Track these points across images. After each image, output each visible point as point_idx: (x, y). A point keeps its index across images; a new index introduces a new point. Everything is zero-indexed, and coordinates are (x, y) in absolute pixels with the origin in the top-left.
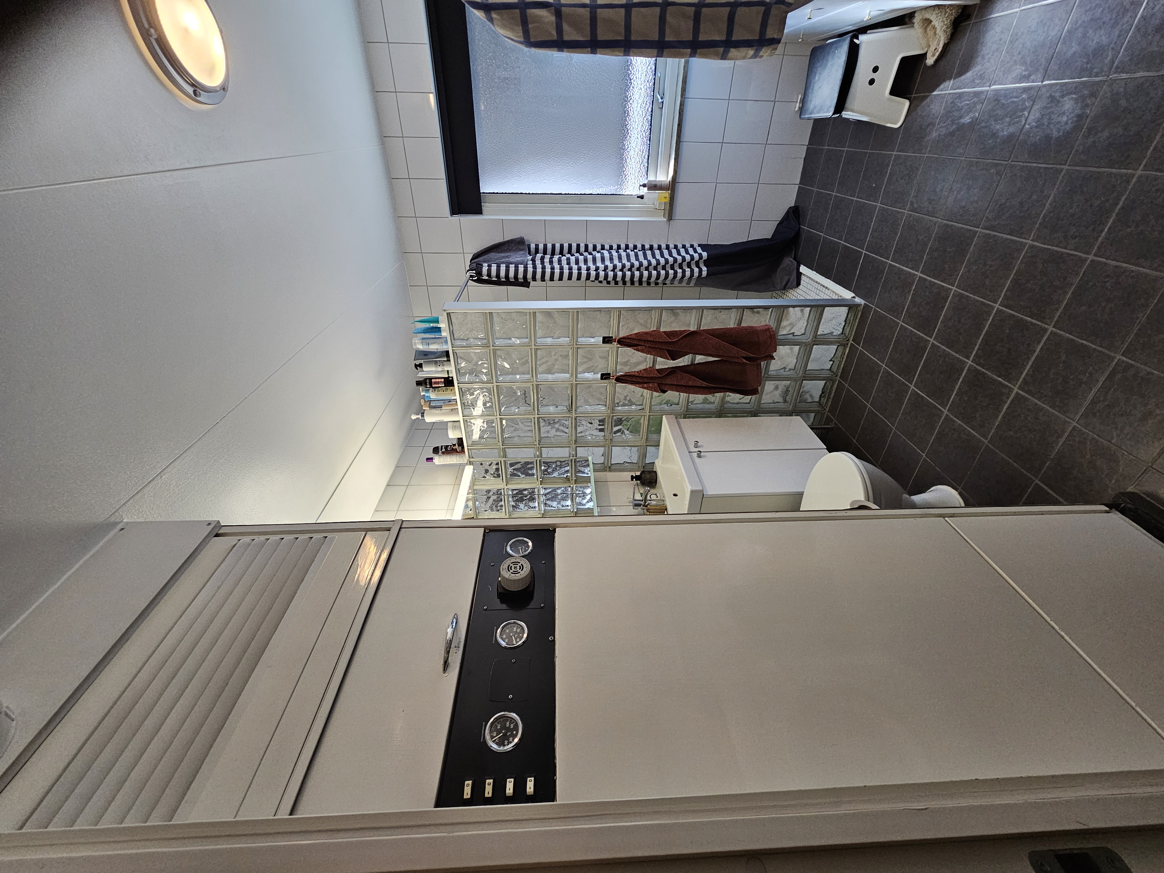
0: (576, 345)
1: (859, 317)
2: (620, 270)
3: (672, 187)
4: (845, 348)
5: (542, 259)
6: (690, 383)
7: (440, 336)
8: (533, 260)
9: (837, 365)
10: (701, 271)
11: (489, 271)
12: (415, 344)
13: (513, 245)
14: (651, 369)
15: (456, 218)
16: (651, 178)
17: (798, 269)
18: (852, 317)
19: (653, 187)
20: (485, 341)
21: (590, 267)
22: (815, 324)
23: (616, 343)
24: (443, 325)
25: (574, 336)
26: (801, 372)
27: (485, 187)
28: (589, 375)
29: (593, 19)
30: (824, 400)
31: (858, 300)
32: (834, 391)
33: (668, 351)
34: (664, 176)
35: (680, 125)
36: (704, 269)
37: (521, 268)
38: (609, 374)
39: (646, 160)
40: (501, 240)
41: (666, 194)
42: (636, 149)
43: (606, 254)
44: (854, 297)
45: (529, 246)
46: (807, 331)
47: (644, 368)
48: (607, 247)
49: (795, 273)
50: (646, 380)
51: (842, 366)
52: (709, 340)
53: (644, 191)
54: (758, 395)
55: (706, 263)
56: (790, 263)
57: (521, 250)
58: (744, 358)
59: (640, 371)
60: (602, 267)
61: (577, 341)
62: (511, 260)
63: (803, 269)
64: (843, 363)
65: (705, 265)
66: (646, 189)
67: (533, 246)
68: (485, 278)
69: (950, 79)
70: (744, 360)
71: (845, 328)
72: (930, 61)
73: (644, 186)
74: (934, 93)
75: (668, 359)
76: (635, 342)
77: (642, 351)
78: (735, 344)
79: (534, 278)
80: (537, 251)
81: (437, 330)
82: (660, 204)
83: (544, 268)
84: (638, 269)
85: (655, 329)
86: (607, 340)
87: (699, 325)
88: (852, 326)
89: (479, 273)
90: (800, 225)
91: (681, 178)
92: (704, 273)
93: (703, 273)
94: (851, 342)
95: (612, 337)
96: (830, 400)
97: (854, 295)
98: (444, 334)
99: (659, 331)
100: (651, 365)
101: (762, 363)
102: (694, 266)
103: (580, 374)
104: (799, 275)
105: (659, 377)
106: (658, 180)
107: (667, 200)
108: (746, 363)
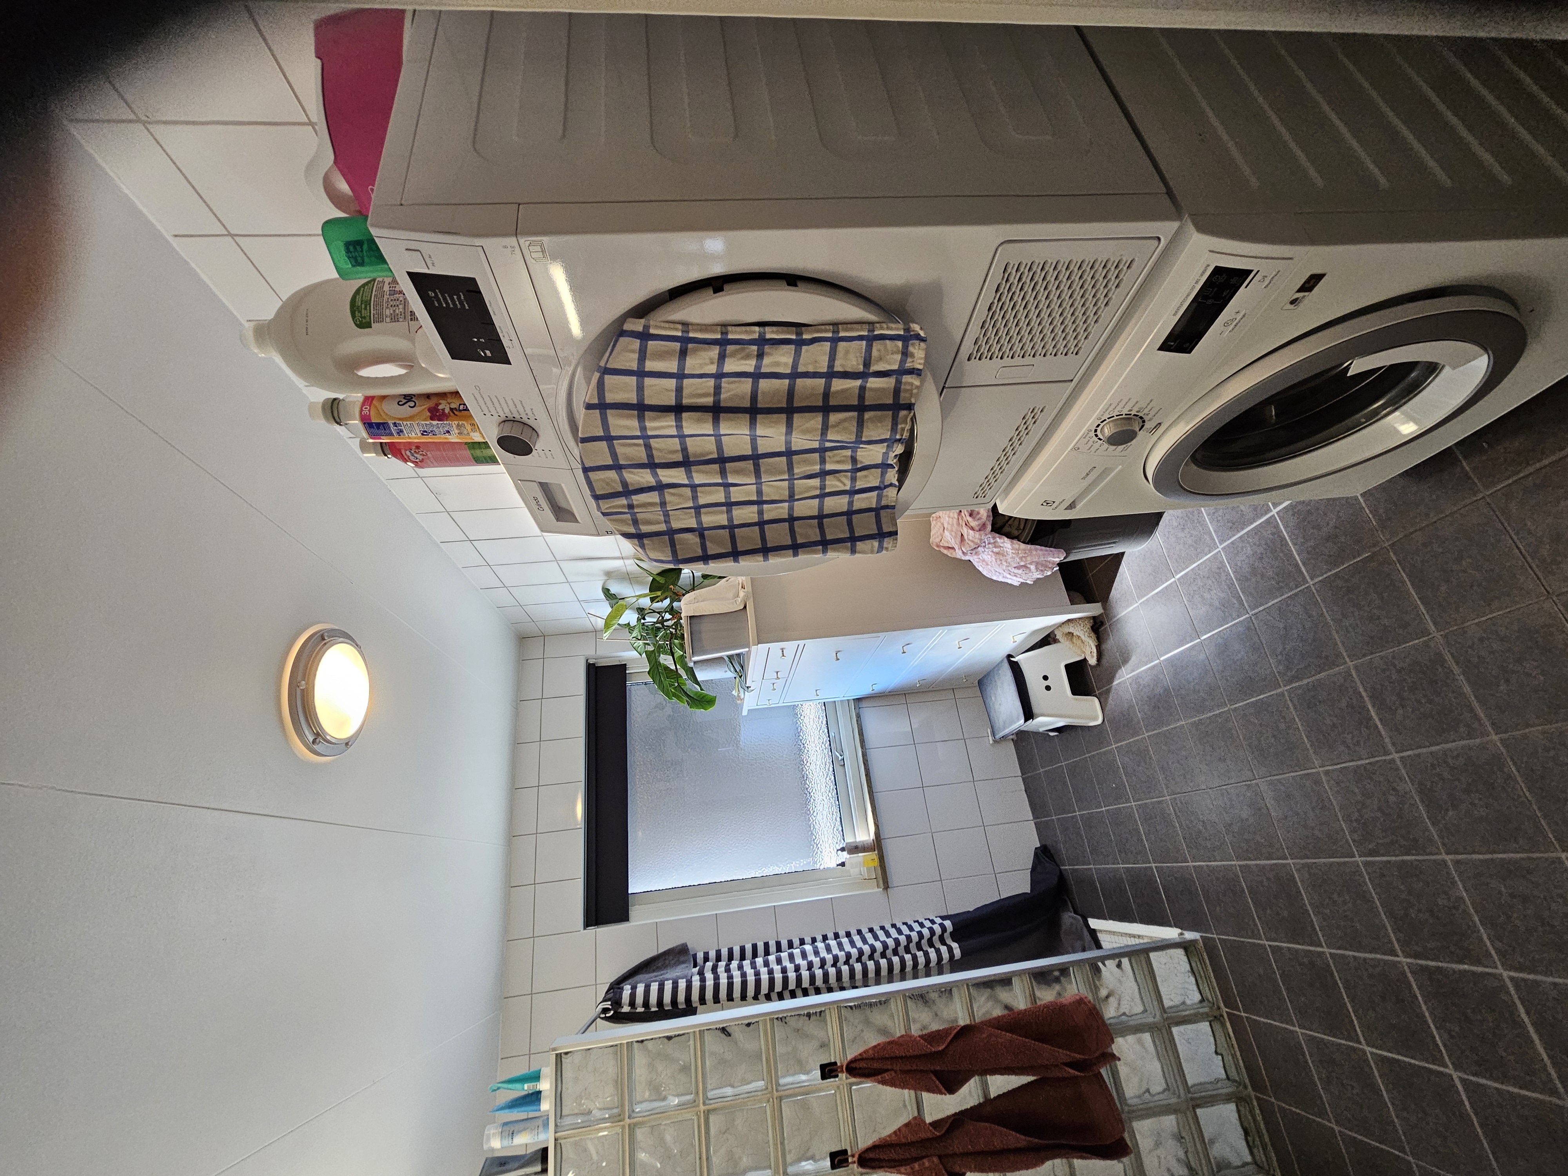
0: (777, 1091)
1: (1207, 962)
2: (832, 966)
3: (877, 845)
4: (1223, 1025)
5: (714, 969)
6: (998, 1144)
7: (537, 1114)
8: (701, 973)
9: (1233, 1066)
10: (950, 950)
11: (633, 996)
12: (489, 1139)
13: (671, 958)
14: (917, 1123)
15: (592, 930)
16: (849, 839)
17: (1088, 926)
18: (1199, 965)
19: (854, 849)
20: (615, 1111)
21: (786, 967)
22: (1151, 986)
23: (844, 1075)
24: (545, 1085)
25: (772, 1076)
26: (1182, 1091)
27: (634, 887)
28: (807, 1166)
29: (733, 537)
30: (1260, 1155)
31: (1189, 935)
32: (1262, 1126)
33: (935, 1073)
34: (865, 834)
35: (868, 775)
36: (955, 945)
37: (682, 984)
38: (845, 1152)
39: (838, 823)
40: (653, 953)
41: (874, 855)
42: (825, 813)
43: (808, 948)
44: (1181, 934)
45: (695, 957)
46: (1147, 1005)
47: (906, 1121)
48: (808, 940)
49: (1086, 933)
50: (914, 1152)
51: (1241, 1062)
52: (996, 1037)
53: (844, 856)
54: (1132, 1155)
55: (954, 936)
56: (1071, 920)
57: (683, 962)
58: (1067, 1064)
59: (899, 1129)
60: (803, 964)
61: (778, 1084)
62: (666, 976)
63: (1094, 923)
64: (1238, 1054)
65: (954, 941)
66: (845, 853)
67: (700, 956)
68: (626, 1009)
69: (1120, 667)
70: (1072, 1071)
71: (1201, 987)
72: (1092, 661)
73: (843, 849)
74: (1115, 683)
75: (941, 1093)
76: (876, 1065)
77: (893, 1084)
78: (1042, 1038)
79: (702, 1000)
80: (706, 959)
81: (534, 1098)
82: (868, 870)
83: (717, 978)
84: (859, 960)
85: (903, 1033)
86: (828, 1071)
87: (972, 1015)
88: (1207, 978)
89: (617, 1003)
90: (1058, 866)
91: (885, 834)
92: (957, 952)
93: (955, 952)
94: (1225, 1010)
95: (835, 1063)
96: (1269, 1147)
97: (1179, 931)
98: (546, 1105)
99: (911, 1036)
100: (916, 1114)
101: (1103, 1071)
102: (938, 945)
103: (791, 1164)
104: (1093, 933)
105: (936, 1139)
106: (858, 840)
107: (876, 863)
108: (1076, 1077)
